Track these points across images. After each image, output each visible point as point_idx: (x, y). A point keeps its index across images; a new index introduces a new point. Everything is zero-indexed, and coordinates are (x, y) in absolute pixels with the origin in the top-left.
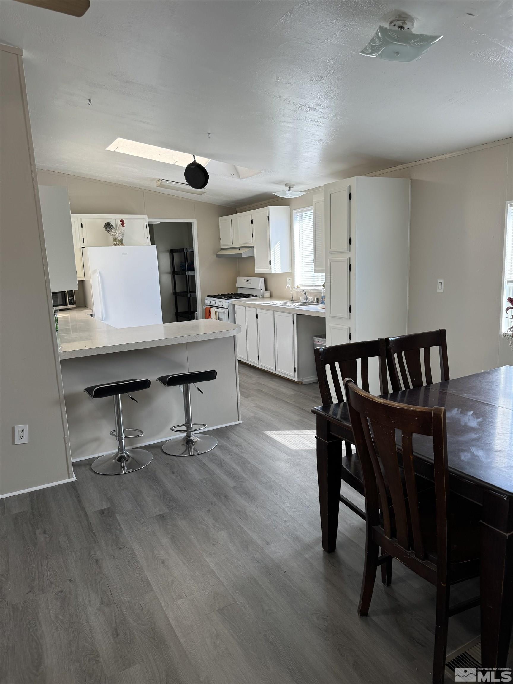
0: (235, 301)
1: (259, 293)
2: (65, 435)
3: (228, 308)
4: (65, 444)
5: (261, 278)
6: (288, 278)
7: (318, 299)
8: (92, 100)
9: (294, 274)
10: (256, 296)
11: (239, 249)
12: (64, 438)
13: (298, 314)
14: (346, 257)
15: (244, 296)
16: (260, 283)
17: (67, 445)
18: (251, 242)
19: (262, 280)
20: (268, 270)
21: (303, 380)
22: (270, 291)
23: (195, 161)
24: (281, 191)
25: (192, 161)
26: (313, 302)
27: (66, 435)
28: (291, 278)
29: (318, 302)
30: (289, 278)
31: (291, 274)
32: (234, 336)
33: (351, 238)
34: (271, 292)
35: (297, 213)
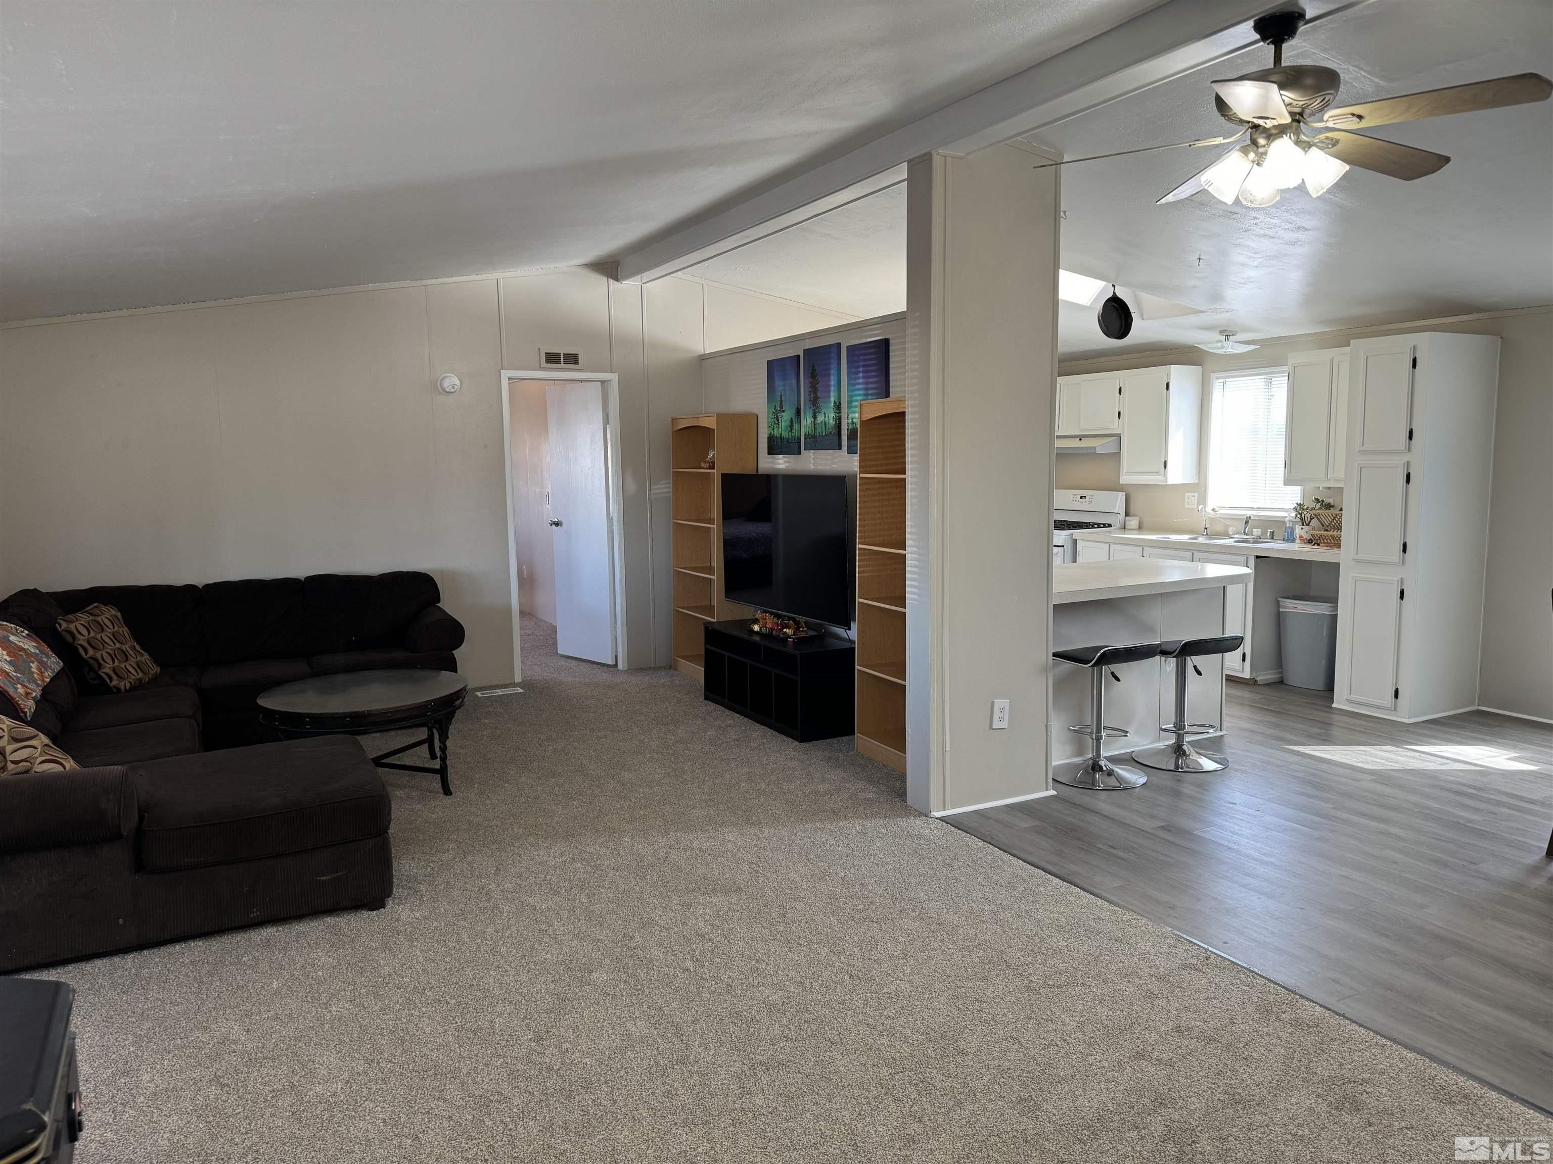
0: (1077, 533)
1: (1117, 521)
2: (1047, 722)
3: (1063, 546)
4: (1047, 735)
5: (1121, 493)
6: (1187, 494)
7: (1273, 532)
8: (1067, 213)
9: (1206, 487)
10: (1110, 526)
11: (1080, 439)
12: (1046, 726)
13: (1258, 557)
14: (1401, 460)
15: (1079, 526)
16: (1118, 502)
17: (1049, 737)
18: (1115, 426)
19: (1121, 496)
20: (1161, 478)
21: (1257, 676)
22: (1138, 518)
23: (1114, 293)
24: (1210, 342)
25: (1110, 295)
26: (1260, 539)
27: (1049, 720)
28: (1196, 494)
29: (1272, 538)
30: (1191, 494)
31: (1199, 487)
32: (1224, 587)
33: (1412, 429)
34: (1140, 518)
35: (1218, 378)
